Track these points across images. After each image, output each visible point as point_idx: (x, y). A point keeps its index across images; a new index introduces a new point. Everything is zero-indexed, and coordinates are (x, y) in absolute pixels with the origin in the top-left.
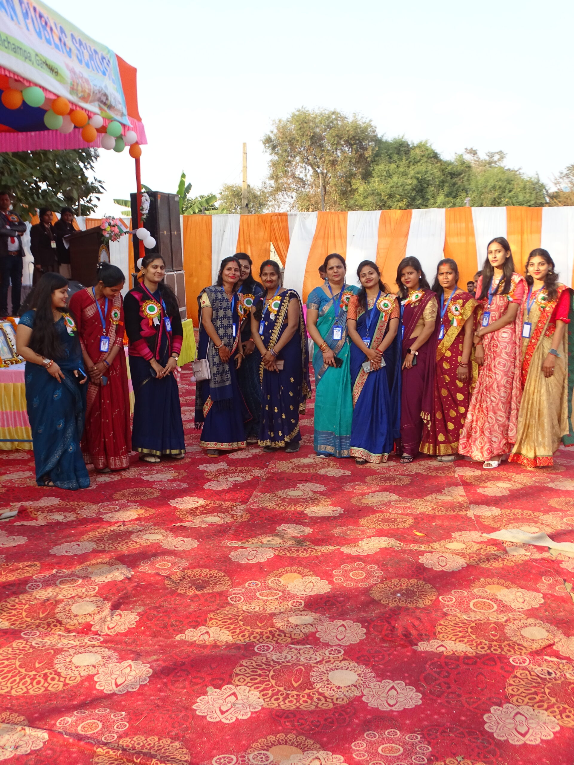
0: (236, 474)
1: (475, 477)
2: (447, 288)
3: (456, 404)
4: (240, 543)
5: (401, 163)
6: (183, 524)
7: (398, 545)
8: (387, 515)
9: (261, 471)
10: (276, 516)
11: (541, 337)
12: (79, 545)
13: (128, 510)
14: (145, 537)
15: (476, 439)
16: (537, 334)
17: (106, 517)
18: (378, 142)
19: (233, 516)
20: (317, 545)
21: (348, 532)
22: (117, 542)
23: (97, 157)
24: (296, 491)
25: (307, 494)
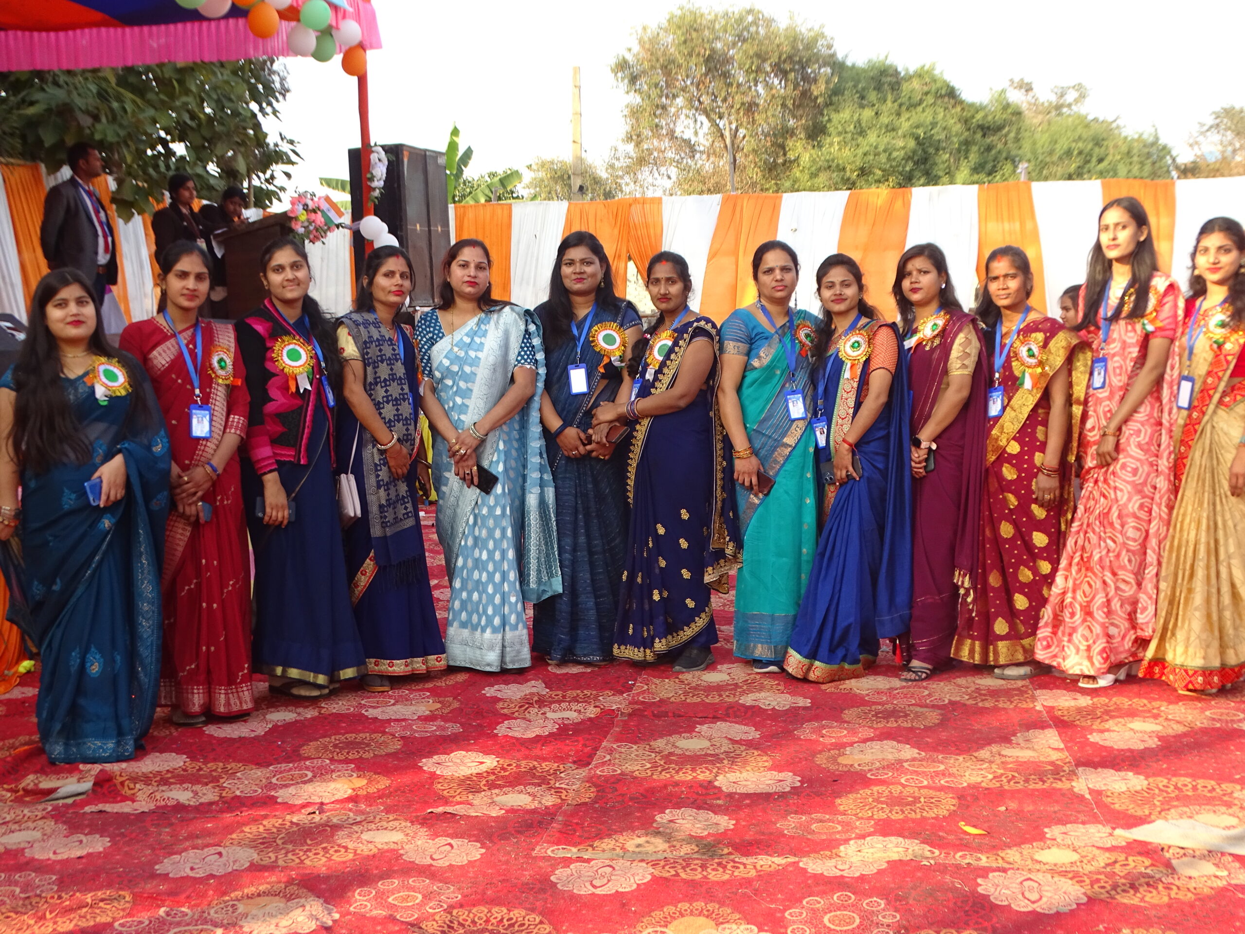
0: (564, 705)
1: (1079, 710)
2: (1007, 308)
3: (1032, 554)
4: (574, 850)
5: (884, 108)
6: (449, 809)
7: (928, 854)
8: (896, 790)
9: (618, 698)
10: (652, 791)
11: (1212, 408)
12: (220, 854)
13: (332, 780)
14: (365, 836)
15: (1074, 629)
16: (1202, 399)
17: (283, 795)
18: (838, 67)
19: (558, 791)
20: (746, 854)
21: (813, 827)
22: (305, 848)
23: (285, 91)
24: (695, 740)
25: (718, 745)
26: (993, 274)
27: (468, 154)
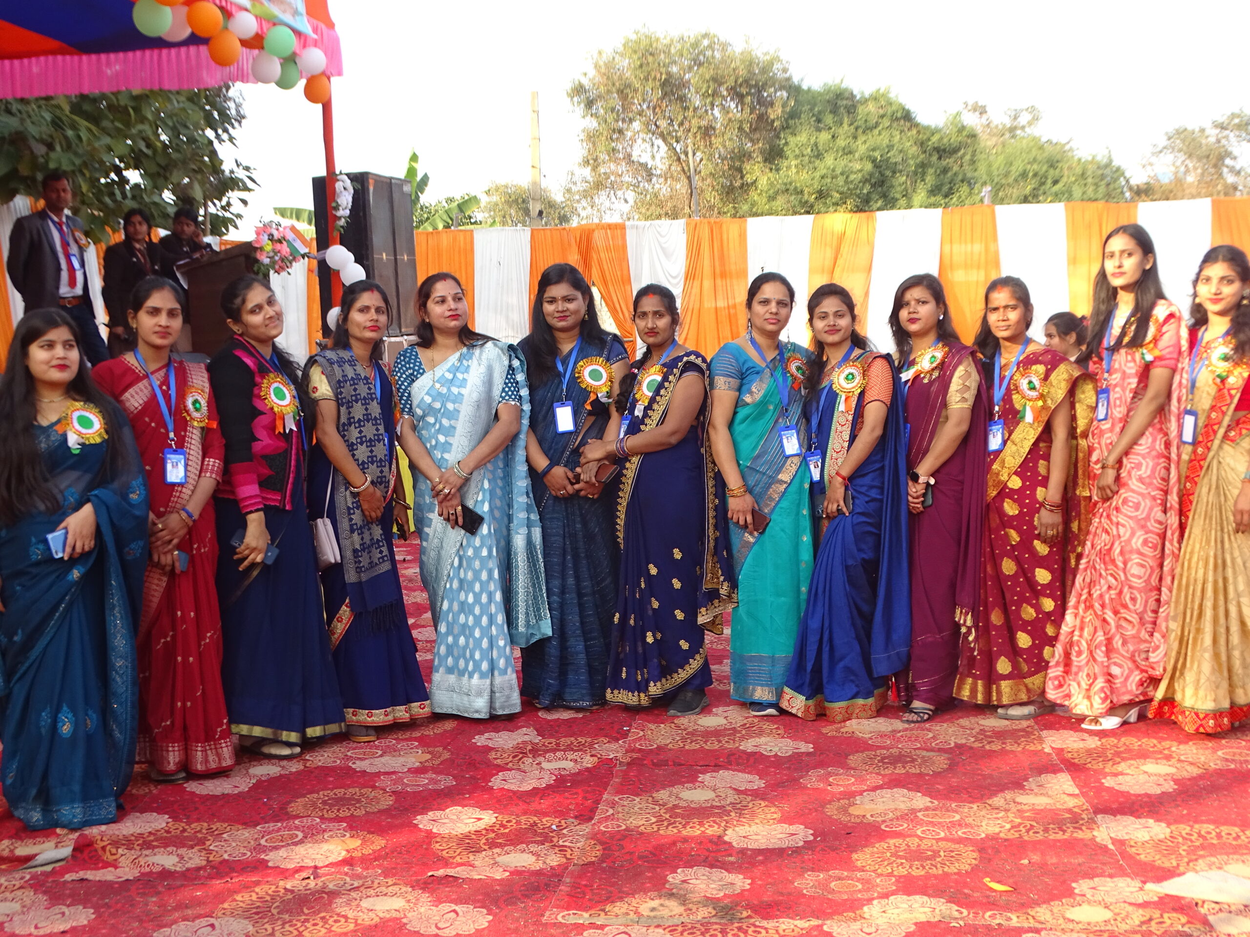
0: (559, 754)
1: (1089, 752)
2: (1007, 339)
3: (1035, 591)
4: (586, 915)
5: (840, 131)
6: (451, 872)
7: (956, 914)
8: (914, 842)
9: (614, 746)
10: (659, 850)
11: (1217, 442)
12: (212, 926)
13: (324, 841)
14: (365, 904)
15: (1080, 668)
16: (1207, 434)
17: (274, 858)
18: (794, 90)
19: (562, 849)
20: (767, 917)
21: (832, 885)
22: (303, 918)
23: (240, 118)
24: (699, 790)
25: (723, 795)
26: (991, 306)
27: (425, 180)
